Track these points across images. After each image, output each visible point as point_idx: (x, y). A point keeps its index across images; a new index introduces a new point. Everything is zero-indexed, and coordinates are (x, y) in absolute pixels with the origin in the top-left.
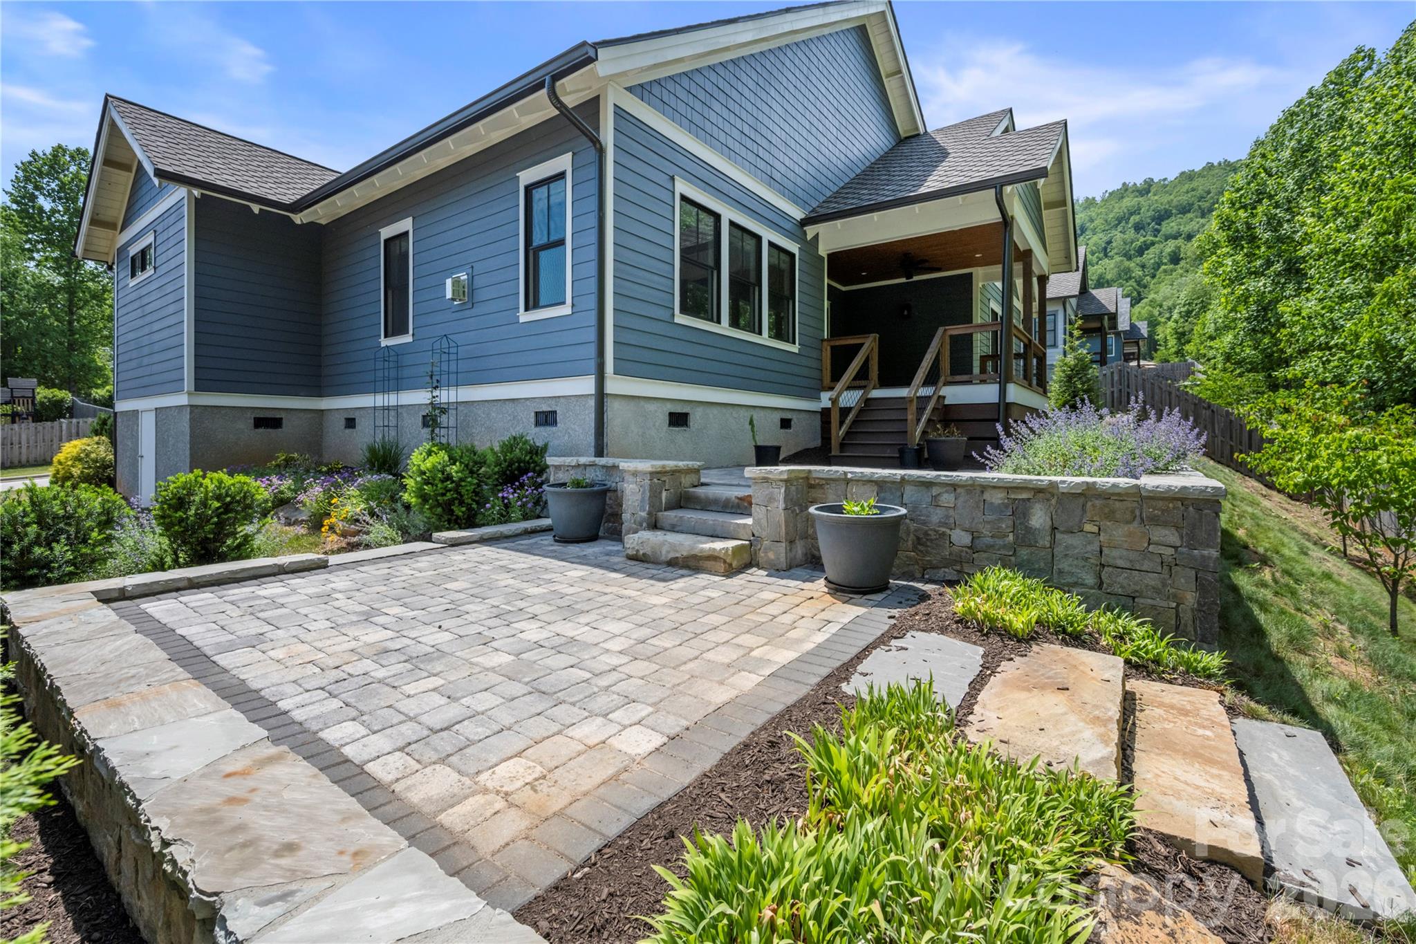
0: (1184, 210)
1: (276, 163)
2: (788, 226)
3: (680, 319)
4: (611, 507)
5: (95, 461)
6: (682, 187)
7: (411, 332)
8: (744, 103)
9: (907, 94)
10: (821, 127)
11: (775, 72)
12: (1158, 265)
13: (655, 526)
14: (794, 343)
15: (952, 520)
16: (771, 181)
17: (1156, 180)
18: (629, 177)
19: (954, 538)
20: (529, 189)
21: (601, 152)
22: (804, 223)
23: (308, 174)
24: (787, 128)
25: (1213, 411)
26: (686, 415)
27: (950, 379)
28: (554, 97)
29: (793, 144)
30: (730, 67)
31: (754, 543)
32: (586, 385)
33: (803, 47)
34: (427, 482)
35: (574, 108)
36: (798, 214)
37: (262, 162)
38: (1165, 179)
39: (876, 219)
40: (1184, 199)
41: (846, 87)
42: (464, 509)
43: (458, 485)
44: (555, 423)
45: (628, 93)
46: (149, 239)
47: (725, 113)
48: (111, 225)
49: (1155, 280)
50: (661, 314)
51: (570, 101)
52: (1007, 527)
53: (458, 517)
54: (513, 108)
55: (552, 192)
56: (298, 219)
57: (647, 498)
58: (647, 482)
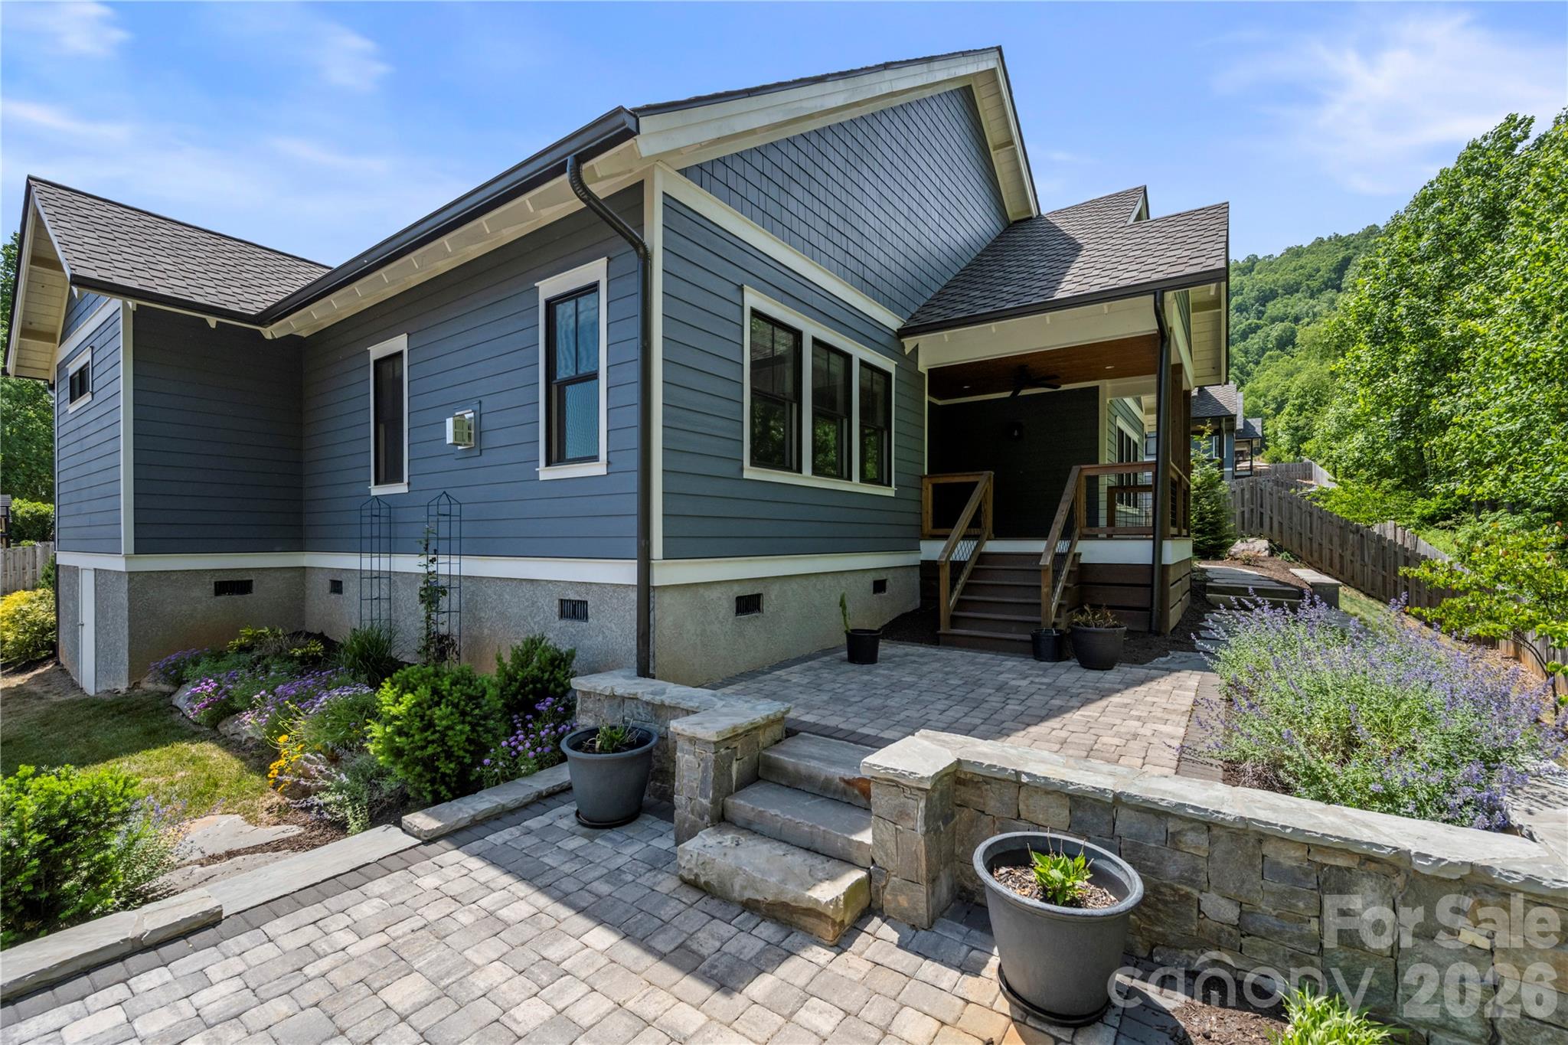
0: (1292, 290)
1: (249, 259)
2: (883, 339)
3: (751, 473)
4: (659, 761)
5: (33, 624)
6: (753, 299)
7: (406, 480)
8: (830, 185)
9: (1018, 169)
10: (921, 213)
11: (868, 145)
12: (1263, 350)
13: (721, 819)
14: (889, 485)
15: (1203, 877)
16: (864, 285)
17: (1260, 257)
18: (683, 291)
19: (1206, 906)
20: (551, 304)
21: (646, 258)
22: (903, 333)
23: (290, 273)
24: (882, 216)
25: (1362, 535)
26: (758, 596)
27: (1086, 531)
28: (579, 186)
29: (888, 235)
30: (814, 139)
31: (875, 877)
32: (624, 572)
33: (901, 113)
34: (400, 732)
35: (605, 199)
36: (893, 321)
37: (229, 259)
38: (1270, 257)
39: (994, 330)
40: (1291, 278)
41: (949, 161)
42: (452, 766)
43: (443, 735)
44: (585, 617)
45: (682, 178)
46: (85, 357)
47: (808, 200)
48: (49, 337)
49: (1260, 367)
50: (727, 469)
51: (601, 190)
52: (1307, 907)
53: (444, 775)
54: (525, 198)
55: (581, 309)
56: (269, 332)
57: (710, 778)
58: (710, 755)
